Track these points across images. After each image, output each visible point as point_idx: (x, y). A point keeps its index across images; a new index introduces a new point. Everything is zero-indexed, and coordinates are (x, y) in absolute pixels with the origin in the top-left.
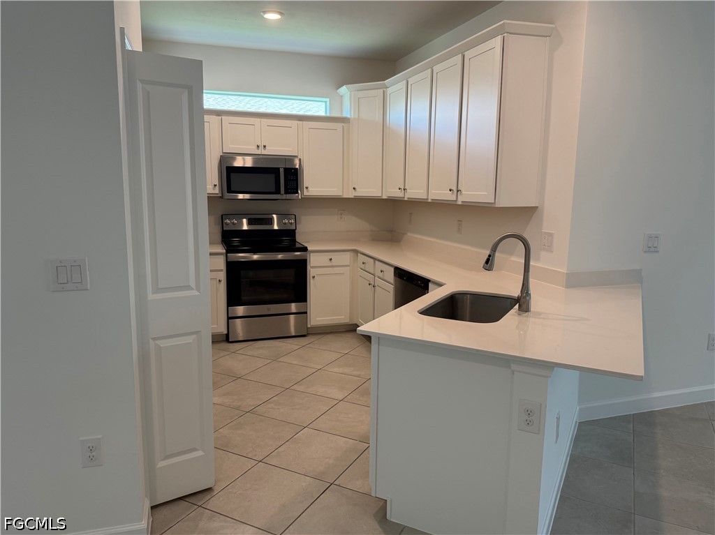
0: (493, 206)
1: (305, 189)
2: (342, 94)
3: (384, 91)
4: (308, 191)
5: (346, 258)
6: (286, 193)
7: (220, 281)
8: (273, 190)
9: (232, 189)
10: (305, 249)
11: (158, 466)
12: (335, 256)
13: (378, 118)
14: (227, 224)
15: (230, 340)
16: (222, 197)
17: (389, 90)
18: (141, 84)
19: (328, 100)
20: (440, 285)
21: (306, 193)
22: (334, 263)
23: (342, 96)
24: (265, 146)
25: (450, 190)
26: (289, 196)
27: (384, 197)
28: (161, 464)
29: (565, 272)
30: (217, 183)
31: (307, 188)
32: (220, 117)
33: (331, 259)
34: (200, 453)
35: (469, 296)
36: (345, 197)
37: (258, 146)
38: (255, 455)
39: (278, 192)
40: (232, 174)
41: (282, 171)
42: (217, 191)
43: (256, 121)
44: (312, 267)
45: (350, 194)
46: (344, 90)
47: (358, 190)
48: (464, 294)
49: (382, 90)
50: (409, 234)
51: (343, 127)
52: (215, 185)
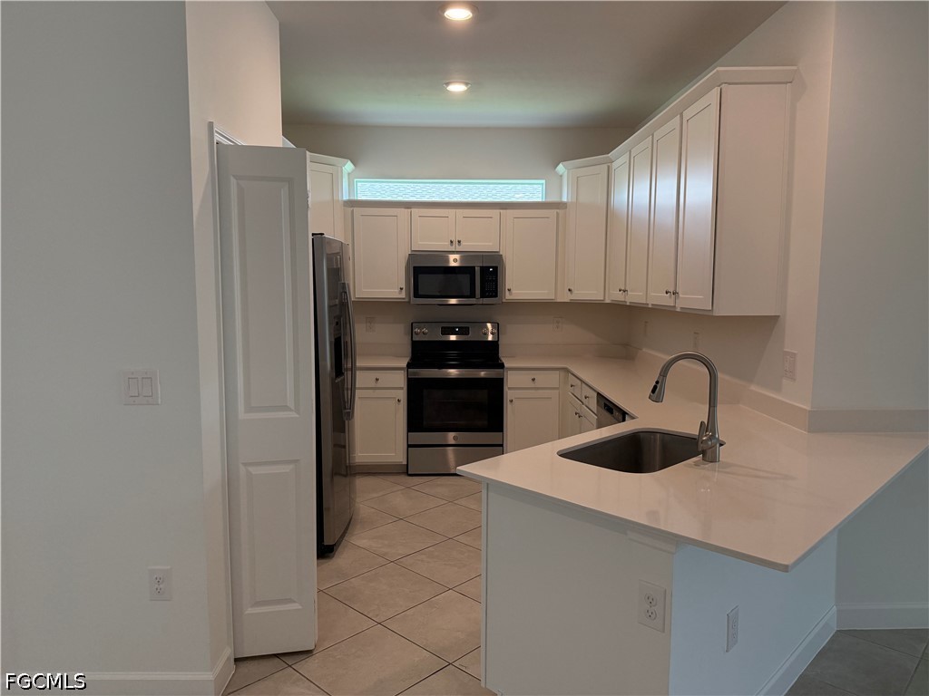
0: (710, 314)
1: (507, 292)
2: (561, 173)
3: (609, 167)
4: (511, 294)
5: (553, 379)
6: (483, 296)
7: (399, 401)
8: (469, 294)
9: (420, 293)
10: (502, 366)
11: (247, 612)
12: (539, 376)
13: (601, 200)
14: (417, 334)
15: (410, 473)
16: (409, 302)
17: (615, 165)
18: (235, 181)
19: (543, 181)
20: (633, 418)
21: (508, 296)
22: (537, 384)
23: (561, 176)
24: (459, 242)
25: (667, 293)
26: (486, 301)
27: (607, 301)
28: (250, 611)
29: (808, 408)
30: (404, 287)
31: (509, 290)
32: (409, 210)
33: (533, 380)
34: (296, 606)
35: (658, 435)
36: (558, 301)
37: (452, 242)
38: (377, 615)
39: (472, 295)
40: (420, 276)
41: (477, 269)
42: (403, 295)
43: (450, 212)
44: (510, 389)
45: (566, 298)
46: (561, 168)
47: (575, 292)
48: (652, 433)
49: (605, 166)
50: (644, 350)
51: (558, 214)
52: (401, 289)
